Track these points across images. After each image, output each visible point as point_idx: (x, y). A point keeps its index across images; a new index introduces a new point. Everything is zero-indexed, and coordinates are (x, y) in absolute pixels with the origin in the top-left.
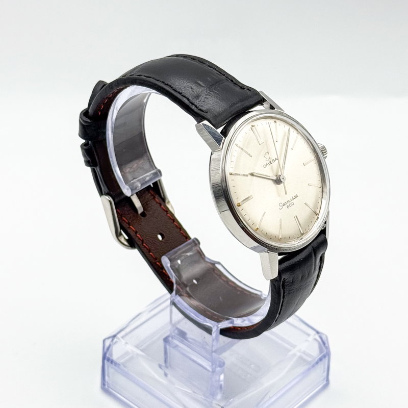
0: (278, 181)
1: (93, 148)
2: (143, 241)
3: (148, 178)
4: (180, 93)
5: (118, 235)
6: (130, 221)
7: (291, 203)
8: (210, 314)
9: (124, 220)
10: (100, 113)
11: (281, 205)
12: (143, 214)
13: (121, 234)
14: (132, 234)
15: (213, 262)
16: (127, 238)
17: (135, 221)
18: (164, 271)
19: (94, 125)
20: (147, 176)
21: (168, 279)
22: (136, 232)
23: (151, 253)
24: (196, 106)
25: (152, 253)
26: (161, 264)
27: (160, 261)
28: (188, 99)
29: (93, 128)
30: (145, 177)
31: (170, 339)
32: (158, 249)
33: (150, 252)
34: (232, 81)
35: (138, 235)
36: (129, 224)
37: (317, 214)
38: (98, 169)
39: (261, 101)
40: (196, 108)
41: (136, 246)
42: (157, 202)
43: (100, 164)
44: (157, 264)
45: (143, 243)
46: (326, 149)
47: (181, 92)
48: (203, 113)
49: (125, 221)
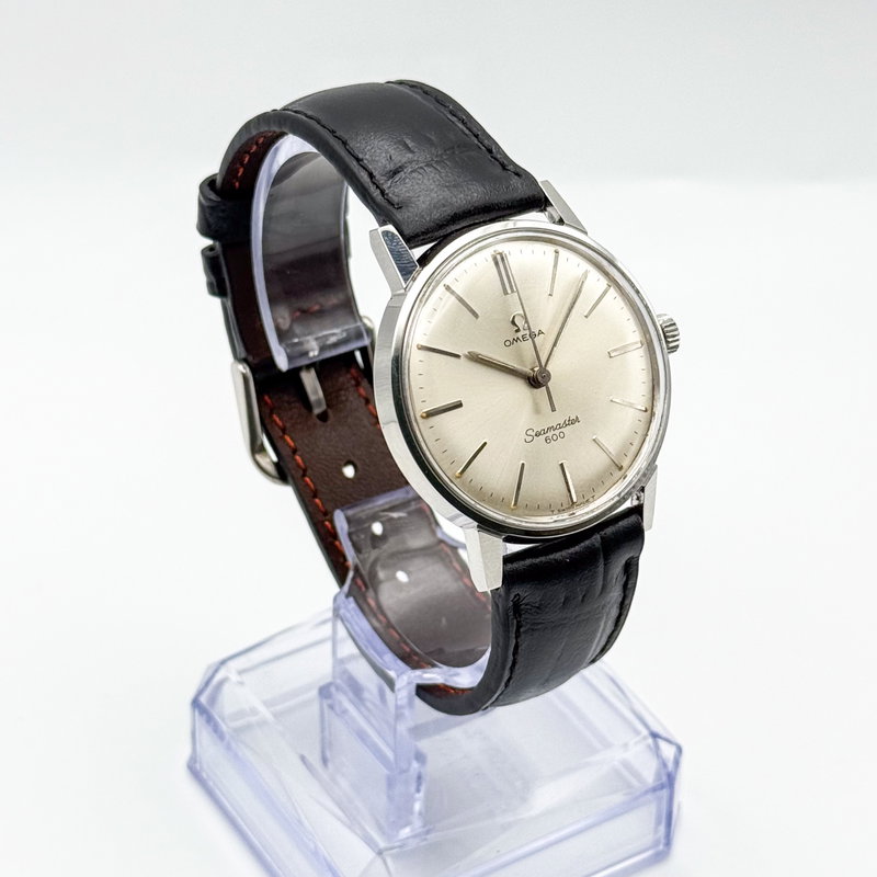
0: (535, 381)
1: (222, 258)
2: (305, 471)
3: (333, 340)
4: (358, 160)
5: (256, 449)
6: (288, 425)
7: (557, 432)
8: (408, 650)
9: (275, 422)
10: (237, 184)
11: (530, 432)
12: (323, 417)
13: (262, 449)
14: (286, 452)
15: (454, 544)
16: (275, 459)
17: (299, 427)
18: (337, 543)
19: (223, 207)
20: (333, 334)
21: (342, 560)
22: (295, 451)
23: (317, 500)
24: (383, 193)
25: (321, 499)
26: (334, 527)
27: (332, 521)
28: (371, 175)
29: (221, 214)
30: (326, 337)
31: (333, 689)
32: (335, 493)
33: (315, 496)
34: (490, 151)
35: (298, 458)
36: (284, 430)
37: (621, 468)
38: (229, 304)
39: (538, 202)
40: (380, 197)
41: (290, 479)
42: (360, 395)
43: (232, 292)
44: (326, 526)
45: (304, 475)
46: (677, 329)
47: (360, 156)
48: (391, 208)
49: (277, 424)
